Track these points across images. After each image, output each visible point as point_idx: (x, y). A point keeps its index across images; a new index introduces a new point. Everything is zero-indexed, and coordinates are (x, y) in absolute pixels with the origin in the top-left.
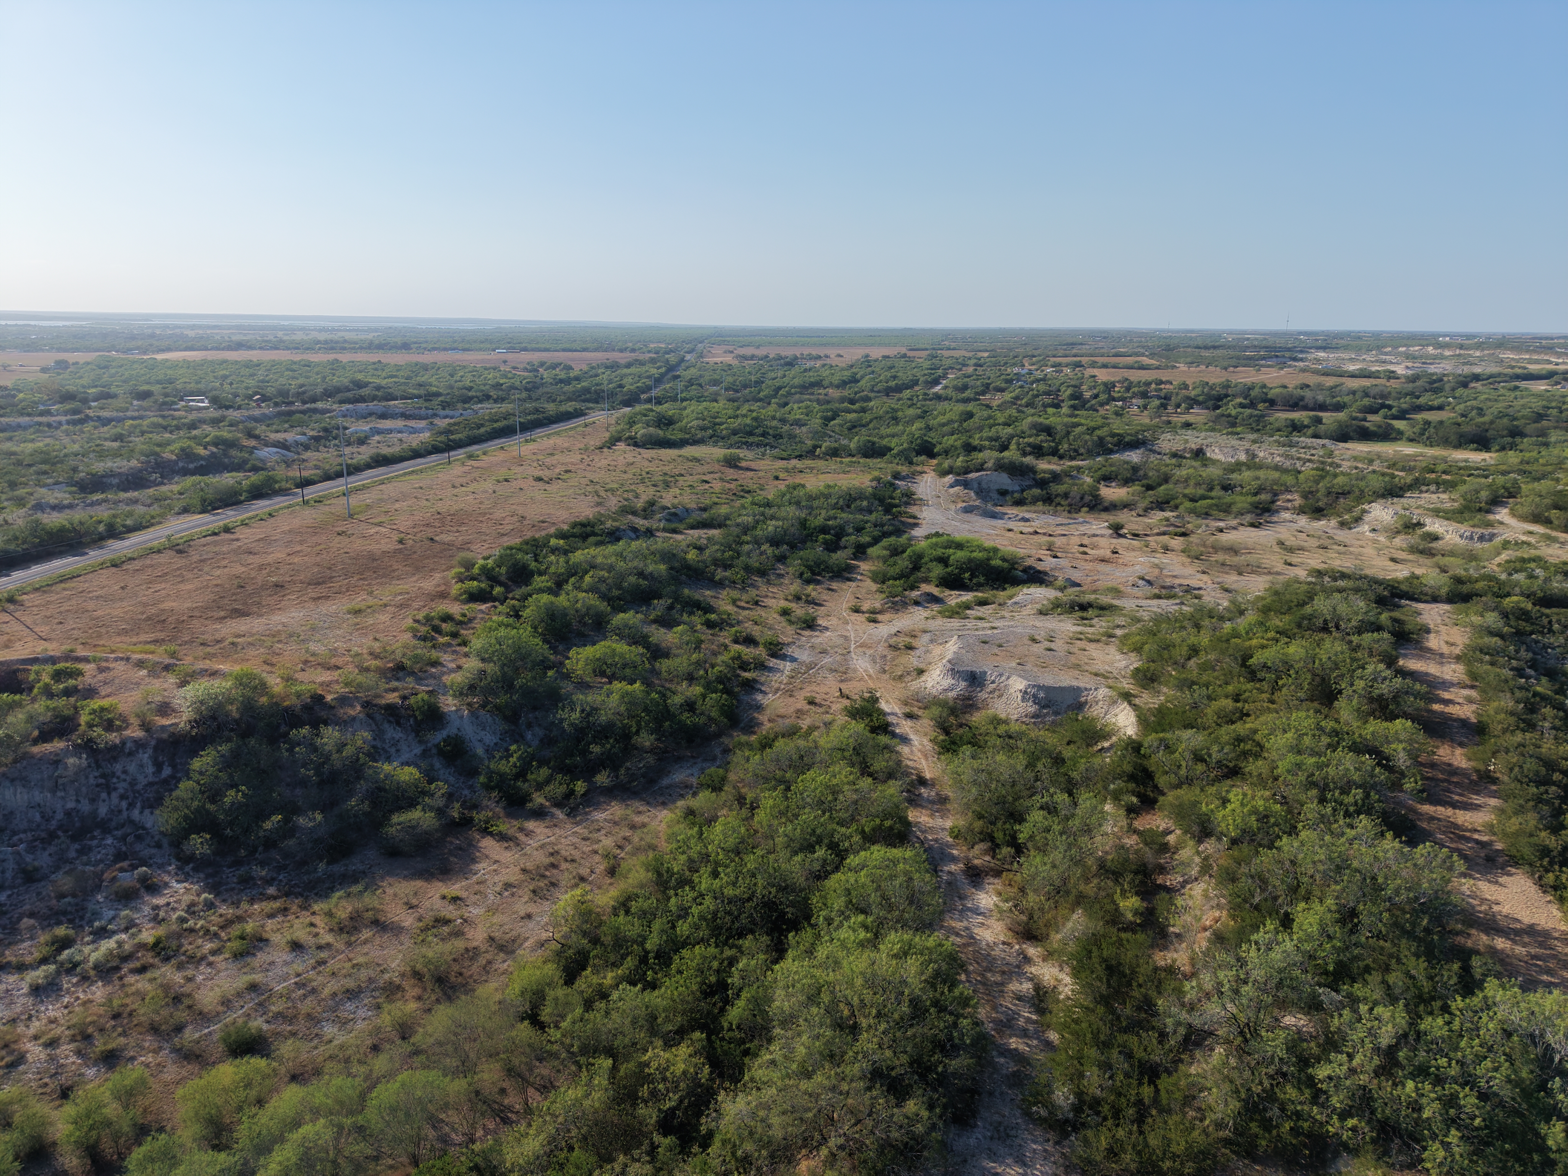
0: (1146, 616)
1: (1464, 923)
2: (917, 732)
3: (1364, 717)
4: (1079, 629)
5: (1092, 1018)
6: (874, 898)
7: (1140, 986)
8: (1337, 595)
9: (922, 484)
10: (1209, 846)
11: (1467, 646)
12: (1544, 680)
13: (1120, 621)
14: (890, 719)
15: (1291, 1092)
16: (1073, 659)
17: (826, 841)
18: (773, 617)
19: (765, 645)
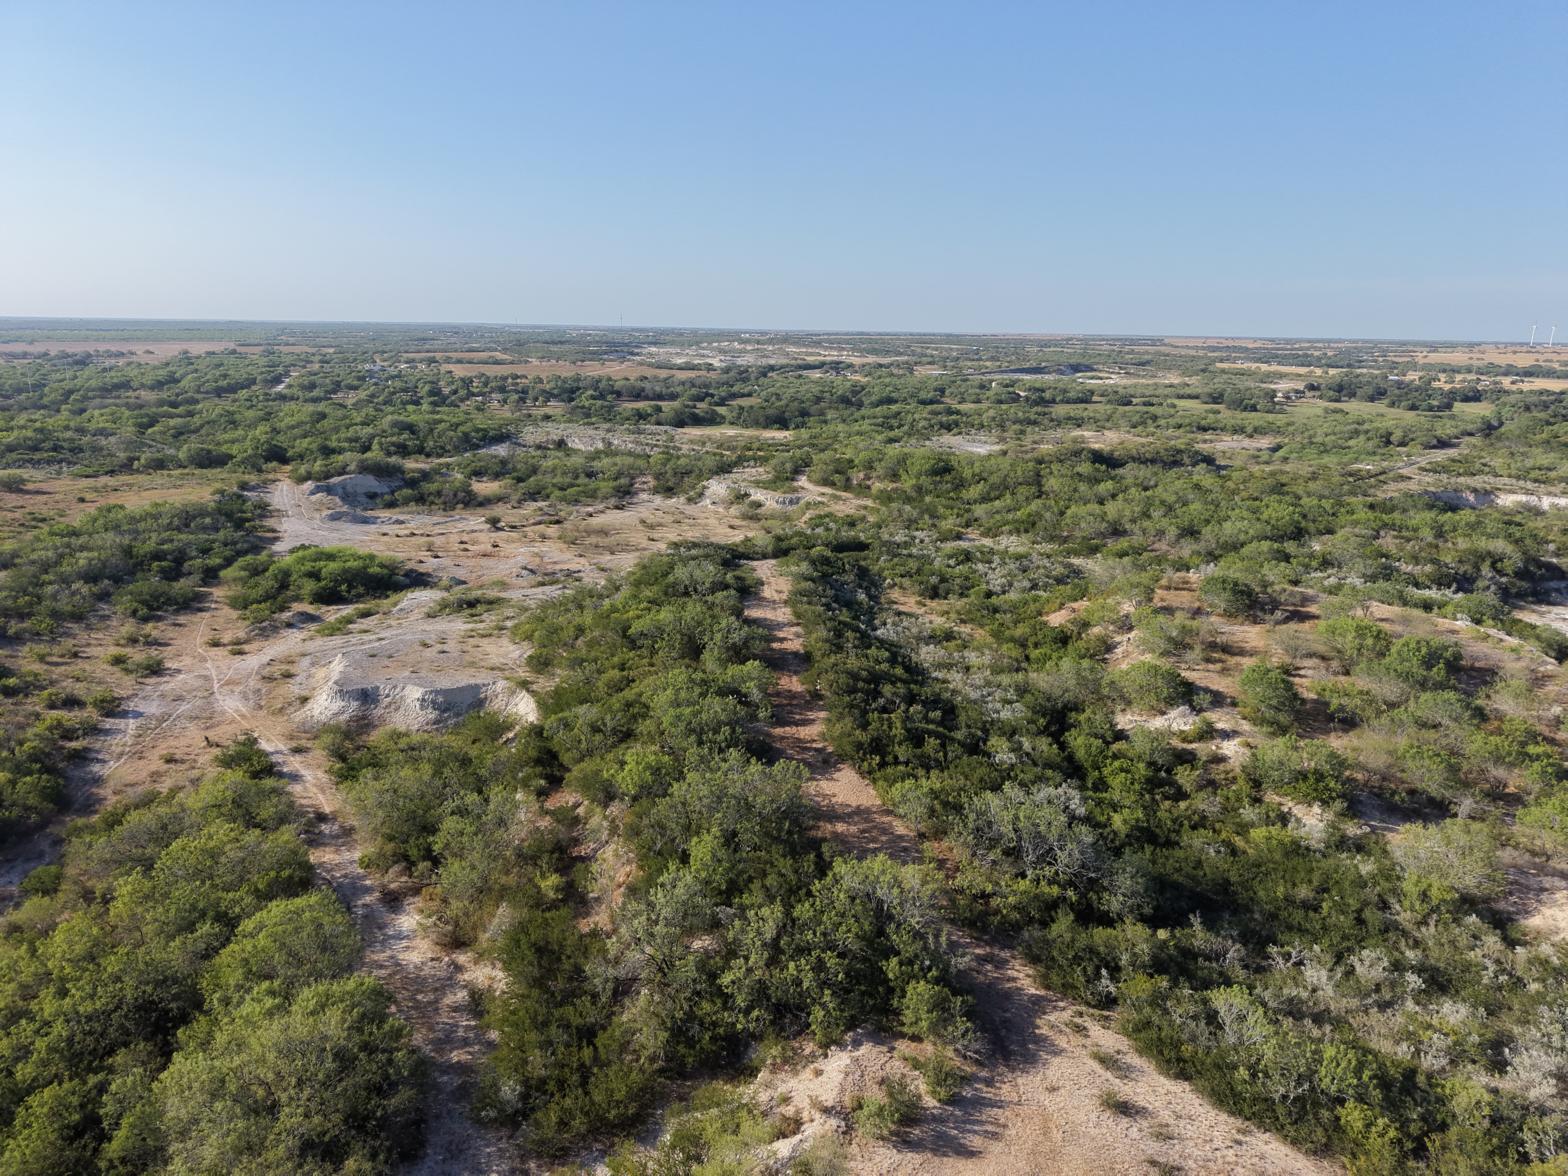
0: (532, 604)
1: (814, 818)
2: (308, 766)
3: (724, 663)
4: (470, 626)
5: (529, 1003)
6: (279, 958)
7: (569, 957)
8: (692, 563)
9: (277, 493)
10: (615, 809)
11: (790, 592)
12: (844, 610)
13: (509, 612)
14: (274, 759)
15: (706, 1006)
16: (467, 658)
17: (211, 913)
18: (101, 669)
19: (95, 704)
